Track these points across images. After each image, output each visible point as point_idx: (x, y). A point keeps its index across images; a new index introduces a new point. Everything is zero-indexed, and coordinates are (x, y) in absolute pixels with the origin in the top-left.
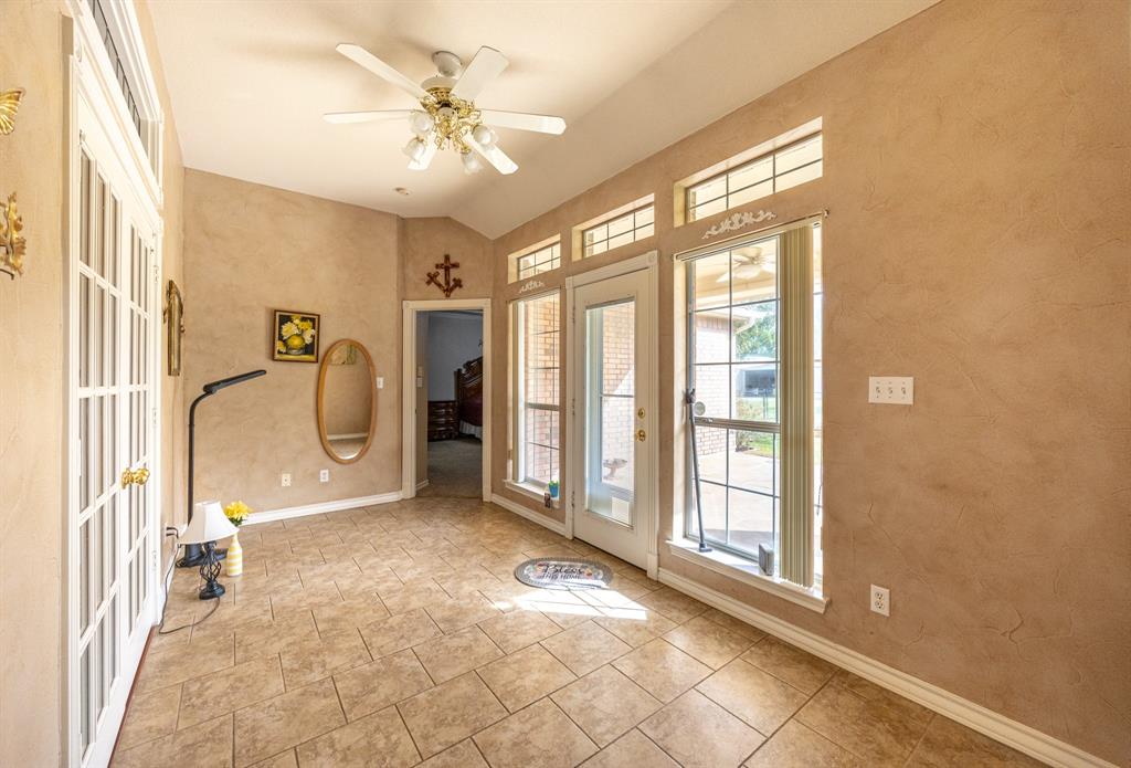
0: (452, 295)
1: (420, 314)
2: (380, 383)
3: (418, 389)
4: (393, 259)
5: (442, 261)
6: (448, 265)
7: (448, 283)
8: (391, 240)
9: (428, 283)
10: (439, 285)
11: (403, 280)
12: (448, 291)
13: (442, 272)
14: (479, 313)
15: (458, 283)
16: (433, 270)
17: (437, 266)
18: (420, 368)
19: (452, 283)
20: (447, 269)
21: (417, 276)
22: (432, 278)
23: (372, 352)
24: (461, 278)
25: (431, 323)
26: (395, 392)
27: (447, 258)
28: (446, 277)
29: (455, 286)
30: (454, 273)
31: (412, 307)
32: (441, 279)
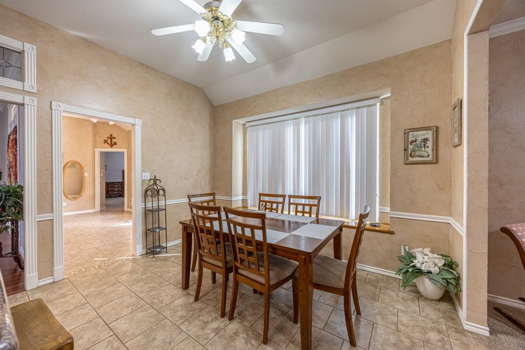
0: (113, 147)
1: (101, 153)
2: (86, 174)
3: (101, 177)
4: (91, 134)
5: (110, 136)
6: (111, 138)
7: (111, 143)
8: (90, 129)
9: (104, 143)
10: (108, 144)
11: (95, 142)
12: (112, 146)
13: (109, 140)
14: (123, 153)
15: (115, 144)
16: (106, 139)
17: (108, 138)
18: (102, 170)
19: (113, 143)
20: (111, 139)
21: (100, 140)
22: (106, 142)
23: (82, 165)
24: (117, 142)
25: (105, 156)
26: (92, 177)
27: (111, 135)
28: (111, 141)
29: (114, 144)
30: (114, 140)
31: (98, 151)
32: (109, 142)
